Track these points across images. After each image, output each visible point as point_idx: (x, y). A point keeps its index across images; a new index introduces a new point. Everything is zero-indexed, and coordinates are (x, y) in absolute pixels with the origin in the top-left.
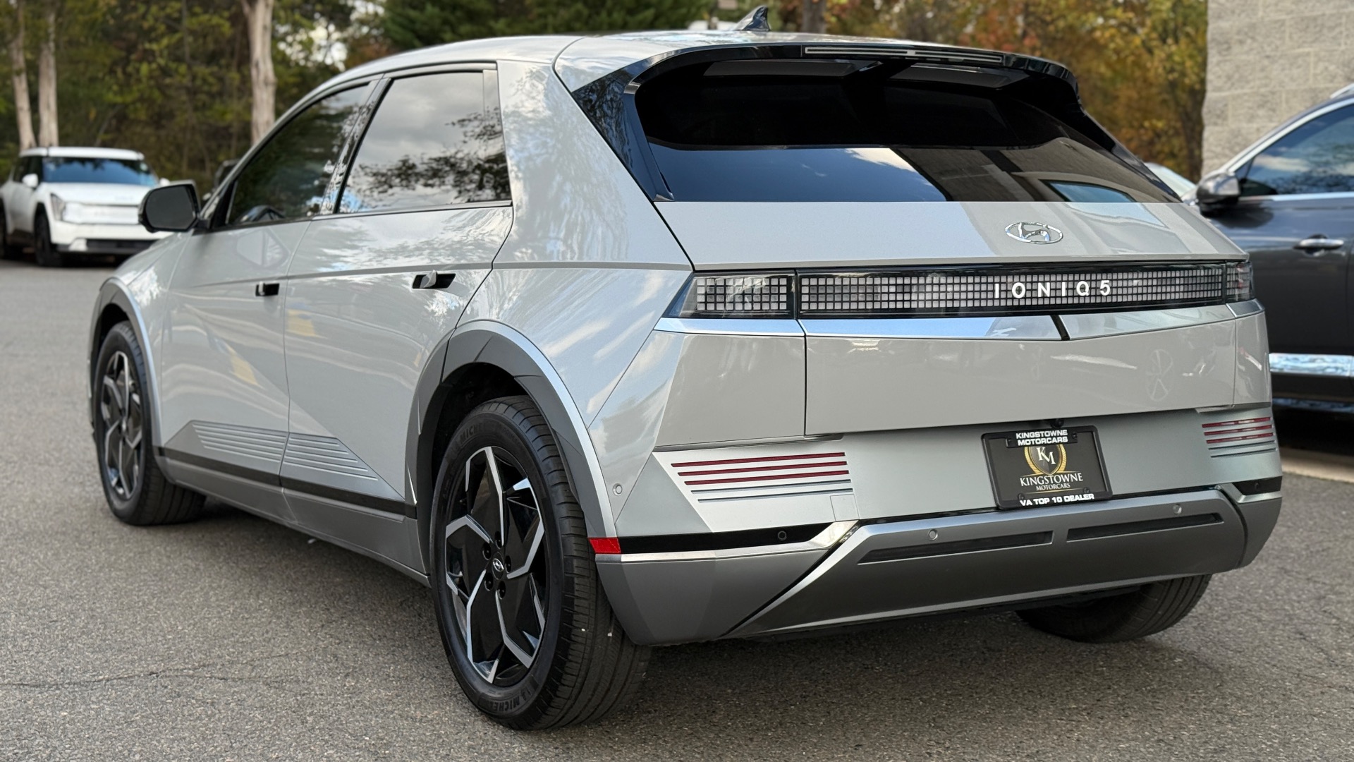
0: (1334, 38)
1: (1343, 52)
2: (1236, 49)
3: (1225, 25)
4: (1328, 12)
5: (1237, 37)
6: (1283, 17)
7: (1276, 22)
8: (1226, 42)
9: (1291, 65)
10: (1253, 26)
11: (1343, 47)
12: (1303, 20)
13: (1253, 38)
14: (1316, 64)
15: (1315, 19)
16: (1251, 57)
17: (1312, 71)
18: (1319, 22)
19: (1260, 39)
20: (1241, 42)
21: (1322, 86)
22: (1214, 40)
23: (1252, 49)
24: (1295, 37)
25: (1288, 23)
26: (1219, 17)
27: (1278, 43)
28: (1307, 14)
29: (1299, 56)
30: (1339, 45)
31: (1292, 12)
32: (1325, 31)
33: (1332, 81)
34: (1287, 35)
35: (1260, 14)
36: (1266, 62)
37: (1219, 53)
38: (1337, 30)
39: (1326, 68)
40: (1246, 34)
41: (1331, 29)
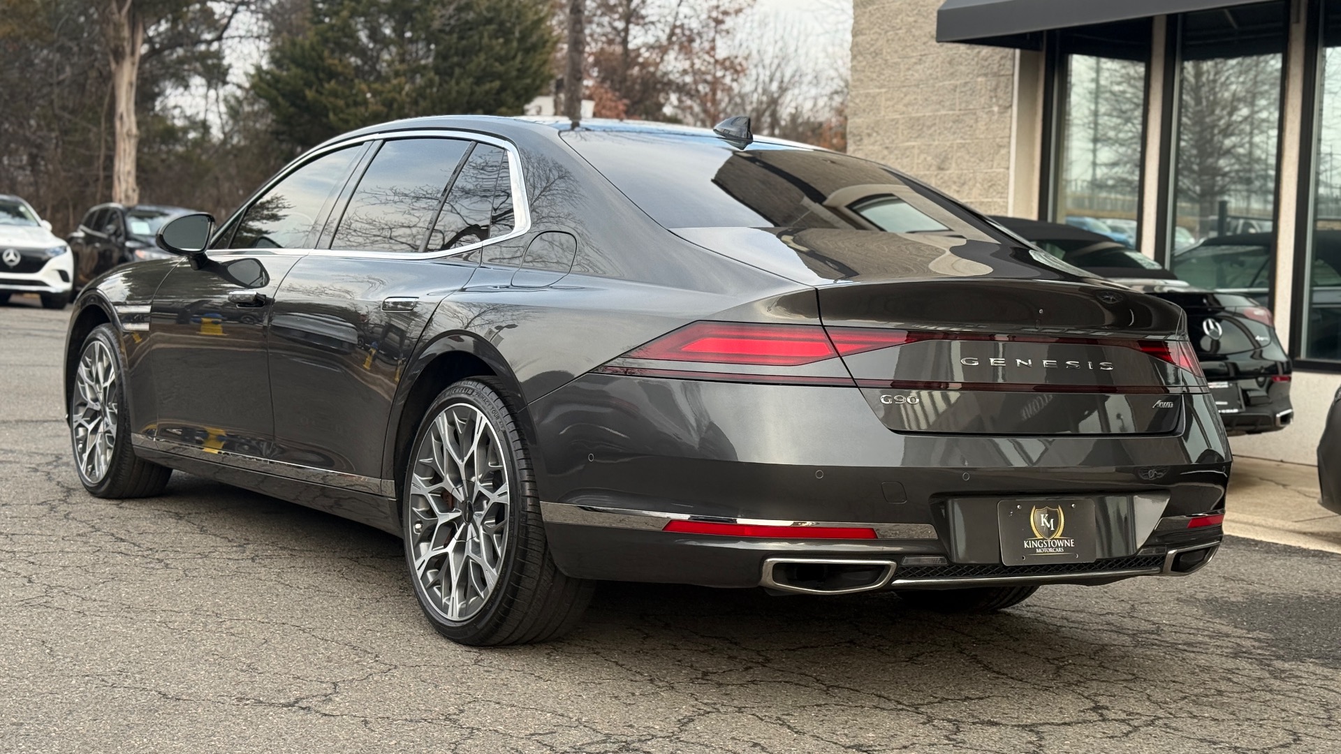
0: (931, 135)
1: (936, 147)
2: (866, 141)
3: (858, 121)
4: (927, 114)
5: (869, 131)
6: (898, 116)
7: (893, 120)
8: (859, 135)
9: (903, 155)
10: (877, 123)
11: (936, 143)
12: (910, 119)
13: (877, 132)
14: (919, 155)
15: (918, 119)
16: (876, 148)
17: (916, 161)
18: (921, 122)
19: (881, 132)
20: (869, 135)
21: (922, 173)
22: (851, 132)
23: (876, 142)
24: (905, 132)
25: (901, 122)
26: (855, 114)
27: (894, 137)
28: (914, 115)
29: (907, 148)
30: (934, 140)
31: (903, 113)
32: (925, 129)
33: (928, 170)
34: (900, 131)
35: (883, 113)
36: (886, 152)
37: (855, 142)
38: (933, 129)
39: (925, 159)
40: (873, 128)
41: (929, 127)
